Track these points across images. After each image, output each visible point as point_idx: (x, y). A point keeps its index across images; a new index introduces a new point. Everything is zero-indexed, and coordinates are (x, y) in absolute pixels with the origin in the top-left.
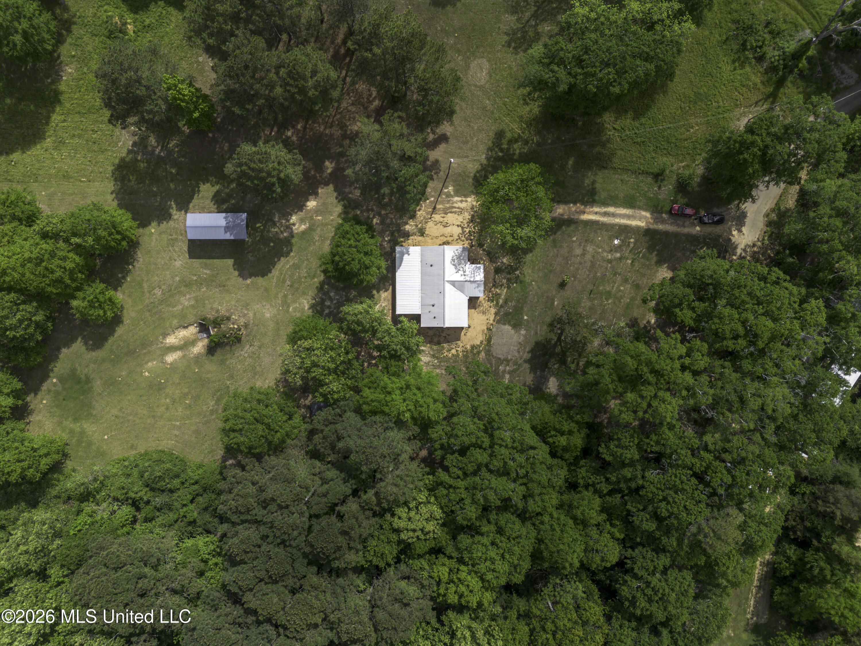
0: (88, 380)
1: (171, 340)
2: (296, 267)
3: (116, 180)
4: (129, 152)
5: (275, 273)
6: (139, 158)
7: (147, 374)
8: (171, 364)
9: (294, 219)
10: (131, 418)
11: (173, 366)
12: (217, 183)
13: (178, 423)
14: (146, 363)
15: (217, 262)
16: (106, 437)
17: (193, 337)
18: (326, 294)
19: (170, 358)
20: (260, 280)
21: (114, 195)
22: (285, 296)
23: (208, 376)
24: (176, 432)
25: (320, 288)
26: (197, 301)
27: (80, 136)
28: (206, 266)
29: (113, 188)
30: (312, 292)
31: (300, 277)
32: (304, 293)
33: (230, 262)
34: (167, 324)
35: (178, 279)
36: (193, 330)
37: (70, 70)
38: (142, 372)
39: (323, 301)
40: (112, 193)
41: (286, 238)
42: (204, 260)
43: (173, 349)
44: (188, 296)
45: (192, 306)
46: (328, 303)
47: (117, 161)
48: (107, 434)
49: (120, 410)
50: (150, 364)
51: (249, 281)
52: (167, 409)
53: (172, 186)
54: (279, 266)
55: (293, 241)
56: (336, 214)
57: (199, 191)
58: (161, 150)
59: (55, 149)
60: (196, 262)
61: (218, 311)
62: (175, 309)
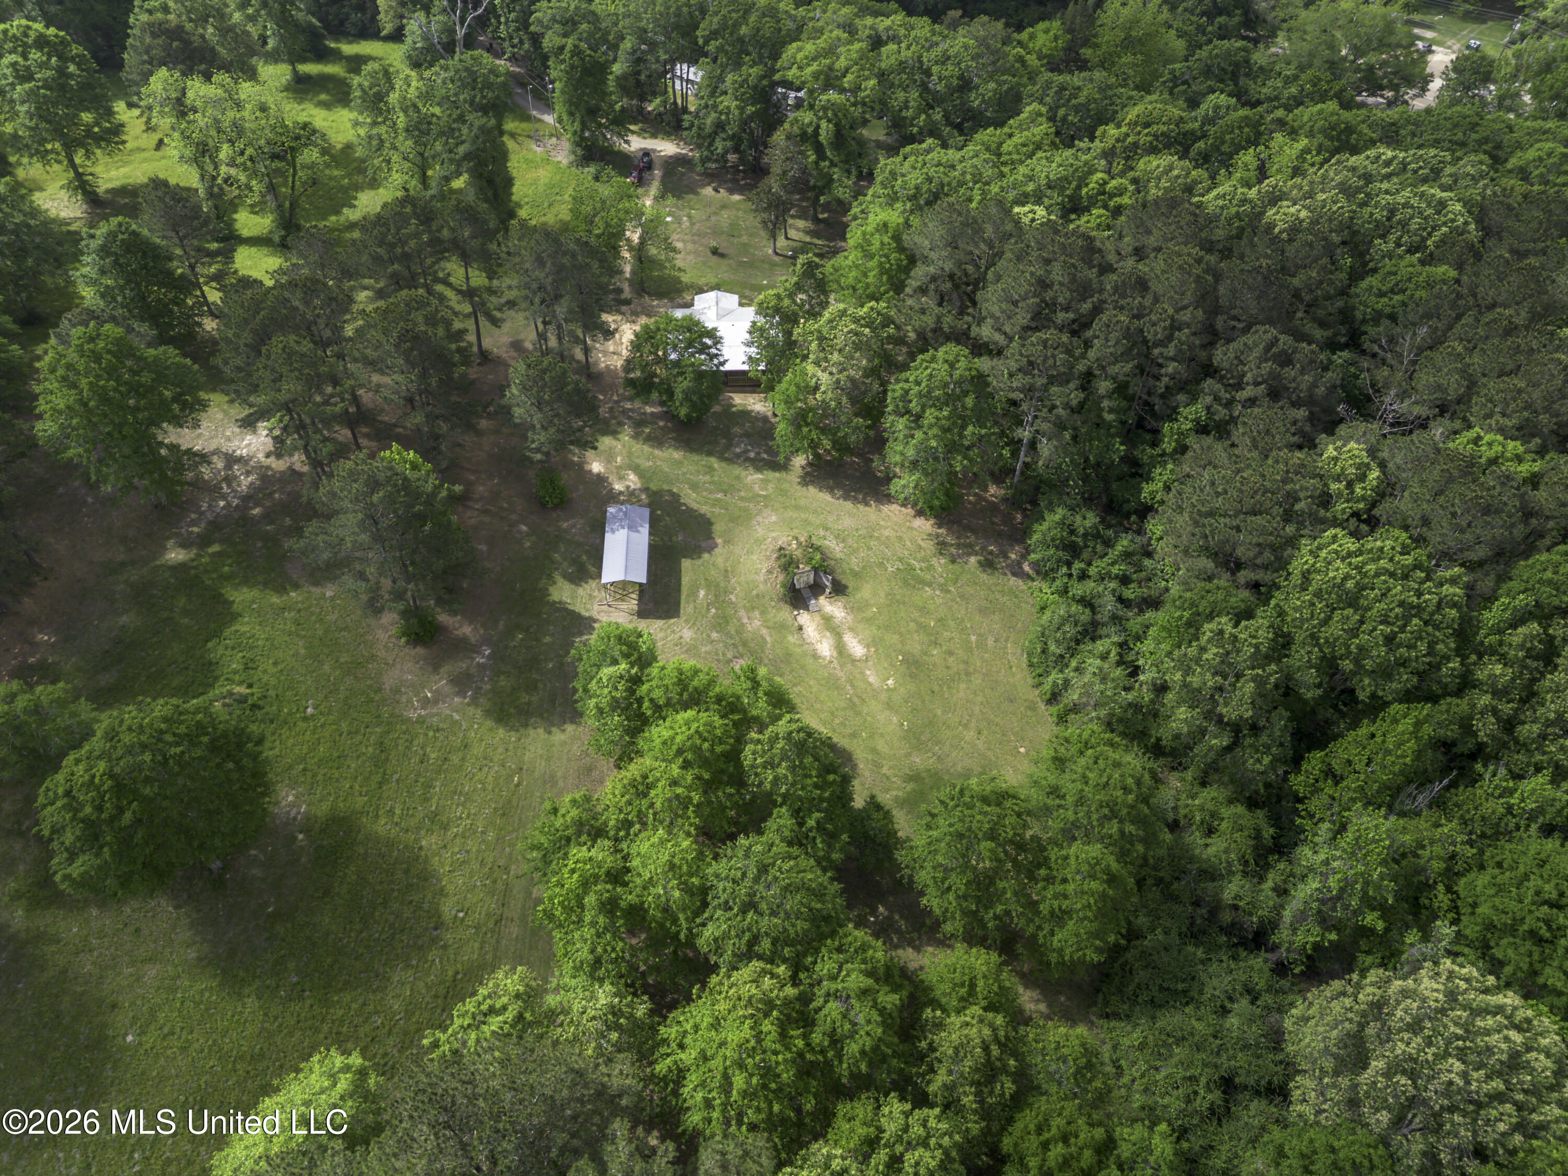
0: (915, 778)
1: (825, 649)
2: (694, 486)
3: (526, 726)
4: (474, 701)
5: (704, 509)
6: (488, 687)
7: (890, 682)
8: (867, 646)
9: (618, 487)
10: (977, 710)
11: (873, 643)
12: (550, 577)
13: (973, 638)
14: (871, 684)
15: (686, 580)
16: (1022, 750)
17: (817, 618)
18: (738, 456)
19: (857, 649)
20: (718, 528)
21: (554, 729)
22: (742, 499)
23: (882, 595)
24: (990, 642)
25: (730, 461)
26: (753, 608)
27: (428, 786)
28: (694, 593)
29: (540, 731)
30: (737, 470)
31: (712, 483)
32: (738, 478)
33: (686, 564)
34: (798, 650)
35: (715, 635)
36: (804, 618)
37: (290, 798)
38: (889, 690)
39: (748, 459)
40: (550, 733)
41: (649, 496)
42: (683, 597)
43: (840, 648)
44: (745, 620)
45: (763, 613)
46: (752, 455)
47: (489, 723)
48: (1016, 748)
49: (966, 726)
50: (871, 680)
51: (719, 541)
52: (951, 653)
53: (548, 639)
54: (695, 506)
55: (653, 487)
56: (614, 443)
57: (560, 602)
58: (479, 653)
59: (445, 827)
60: (687, 608)
61: (770, 572)
62: (768, 639)
